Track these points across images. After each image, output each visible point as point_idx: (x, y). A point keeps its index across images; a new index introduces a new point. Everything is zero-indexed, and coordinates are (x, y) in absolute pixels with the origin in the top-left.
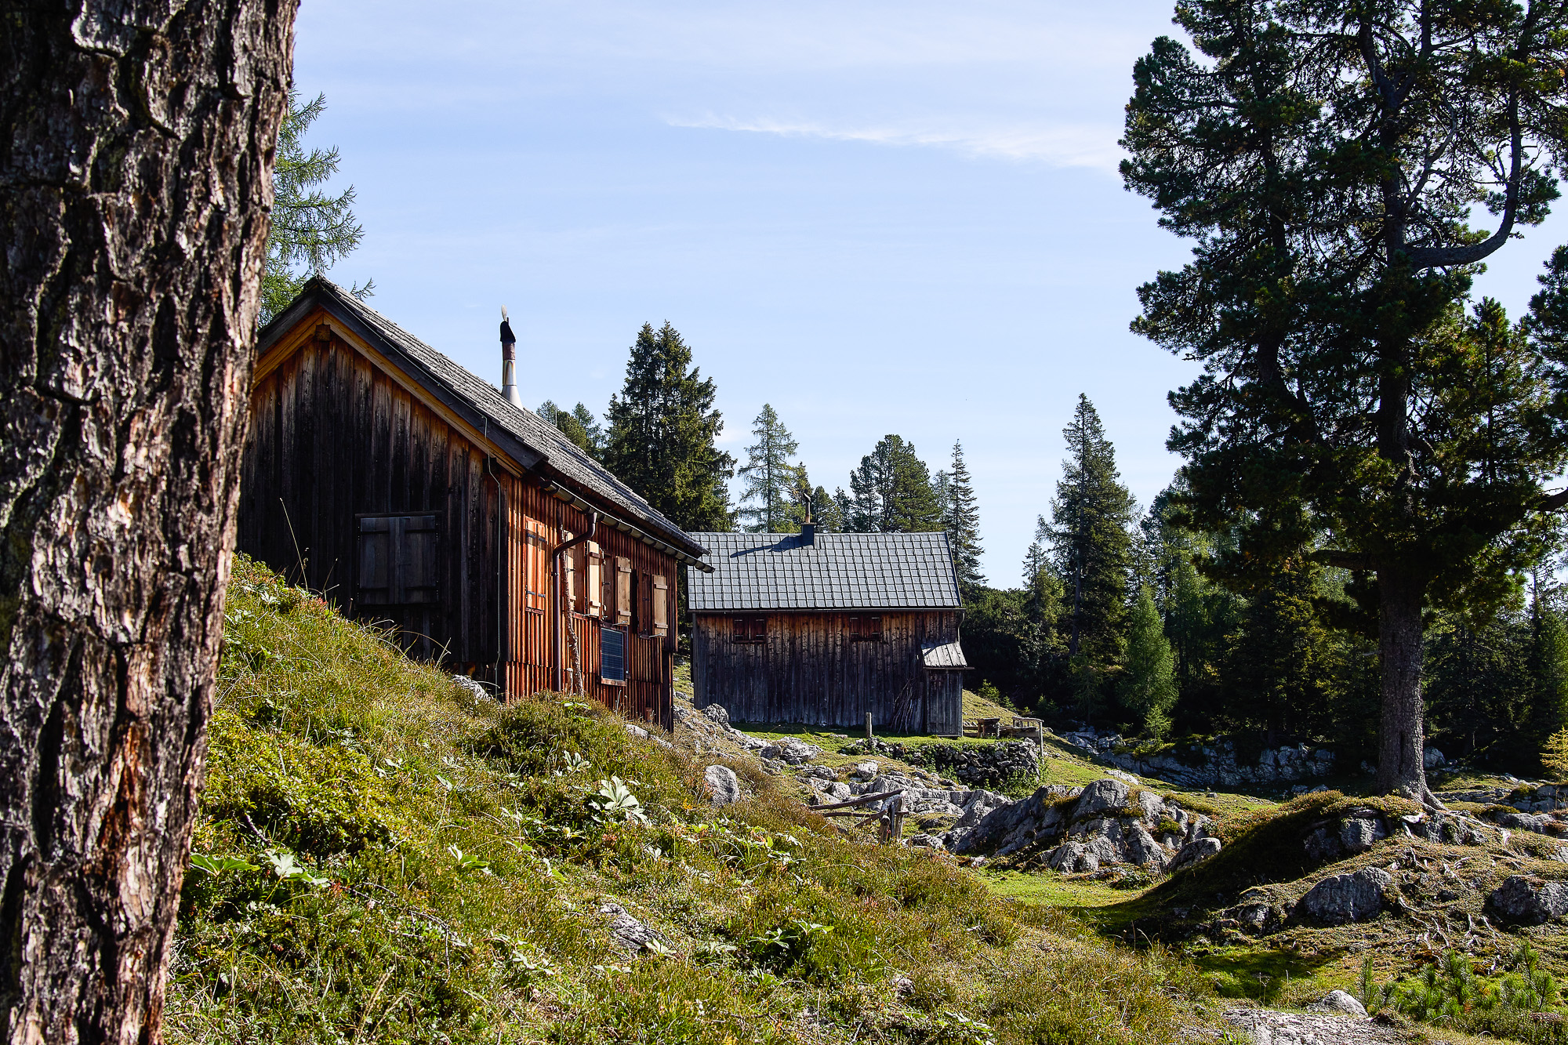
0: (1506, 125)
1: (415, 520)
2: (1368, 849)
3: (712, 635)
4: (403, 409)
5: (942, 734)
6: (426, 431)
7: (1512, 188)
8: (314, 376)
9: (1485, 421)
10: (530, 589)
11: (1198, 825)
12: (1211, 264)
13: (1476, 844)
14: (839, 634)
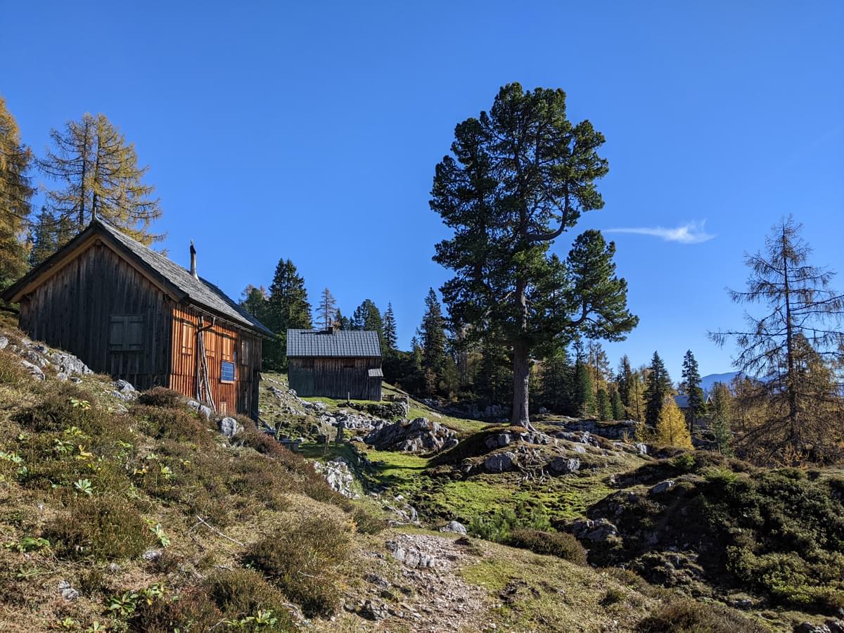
0: (563, 192)
1: (135, 318)
2: (508, 445)
3: (295, 365)
4: (130, 274)
5: (374, 400)
6: (140, 282)
7: (565, 213)
8: (94, 260)
9: (552, 295)
10: (184, 345)
11: (452, 434)
13: (546, 444)
14: (340, 364)
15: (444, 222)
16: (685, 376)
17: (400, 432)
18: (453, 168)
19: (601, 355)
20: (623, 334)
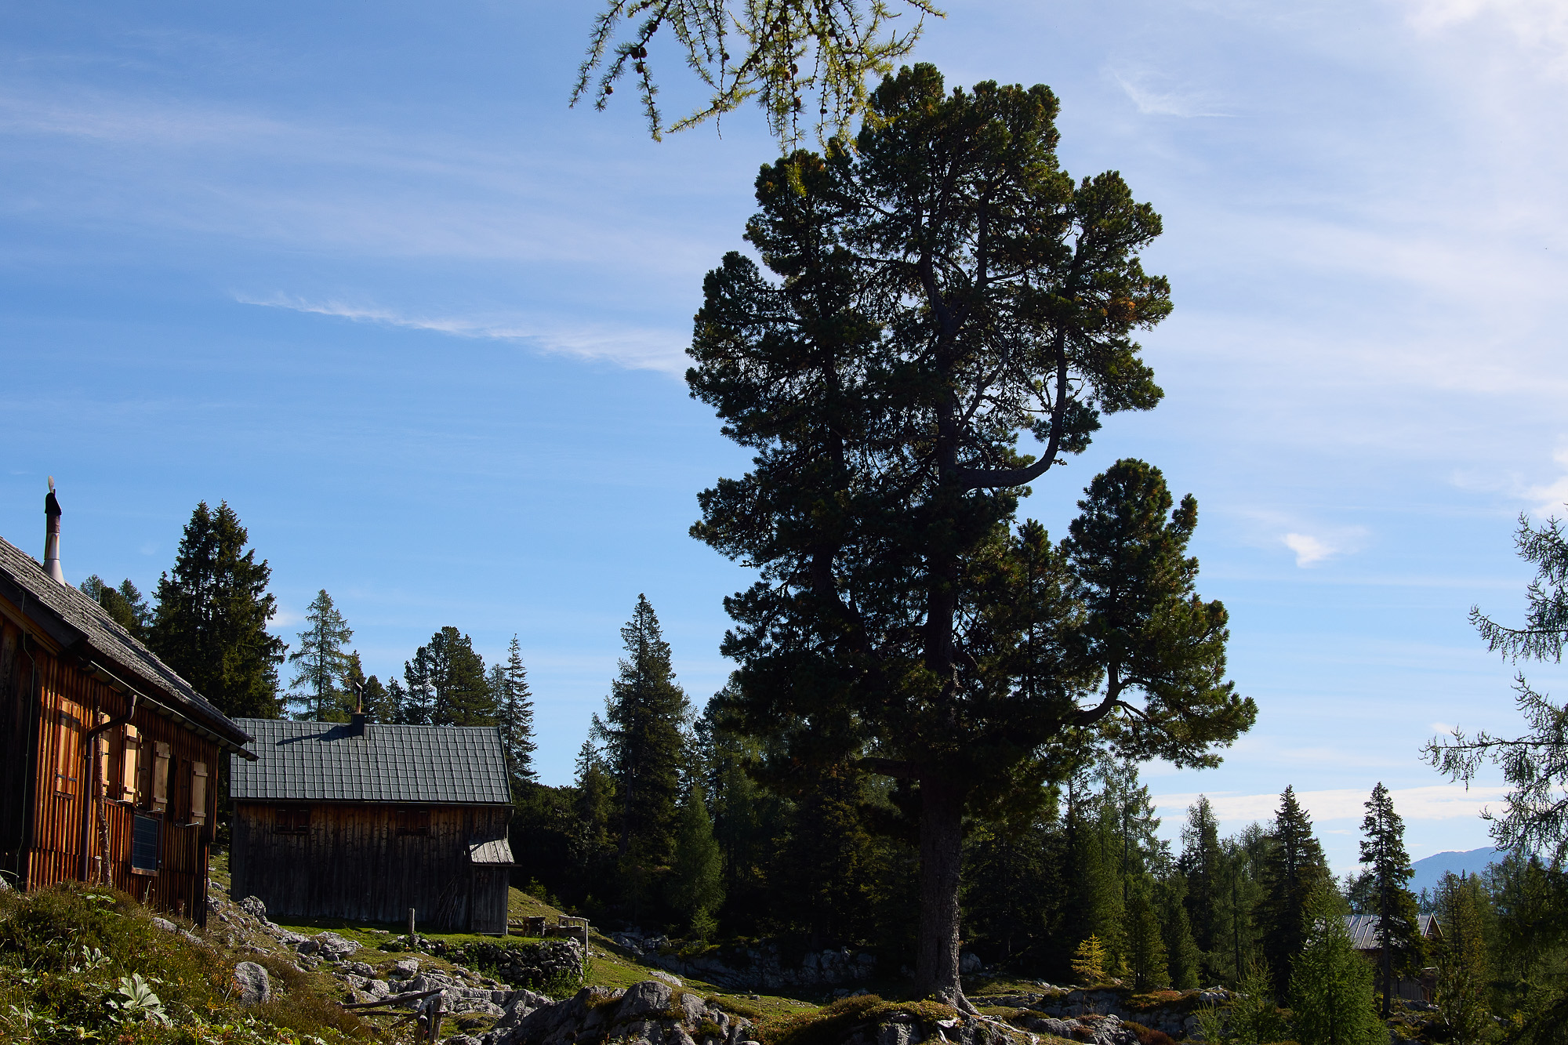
0: (1052, 358)
3: (253, 824)
5: (487, 931)
7: (1057, 417)
9: (1026, 637)
10: (61, 771)
11: (739, 1028)
12: (769, 473)
14: (385, 827)
15: (725, 431)
16: (1367, 858)
17: (588, 1023)
18: (755, 286)
19: (1137, 801)
20: (1212, 748)
